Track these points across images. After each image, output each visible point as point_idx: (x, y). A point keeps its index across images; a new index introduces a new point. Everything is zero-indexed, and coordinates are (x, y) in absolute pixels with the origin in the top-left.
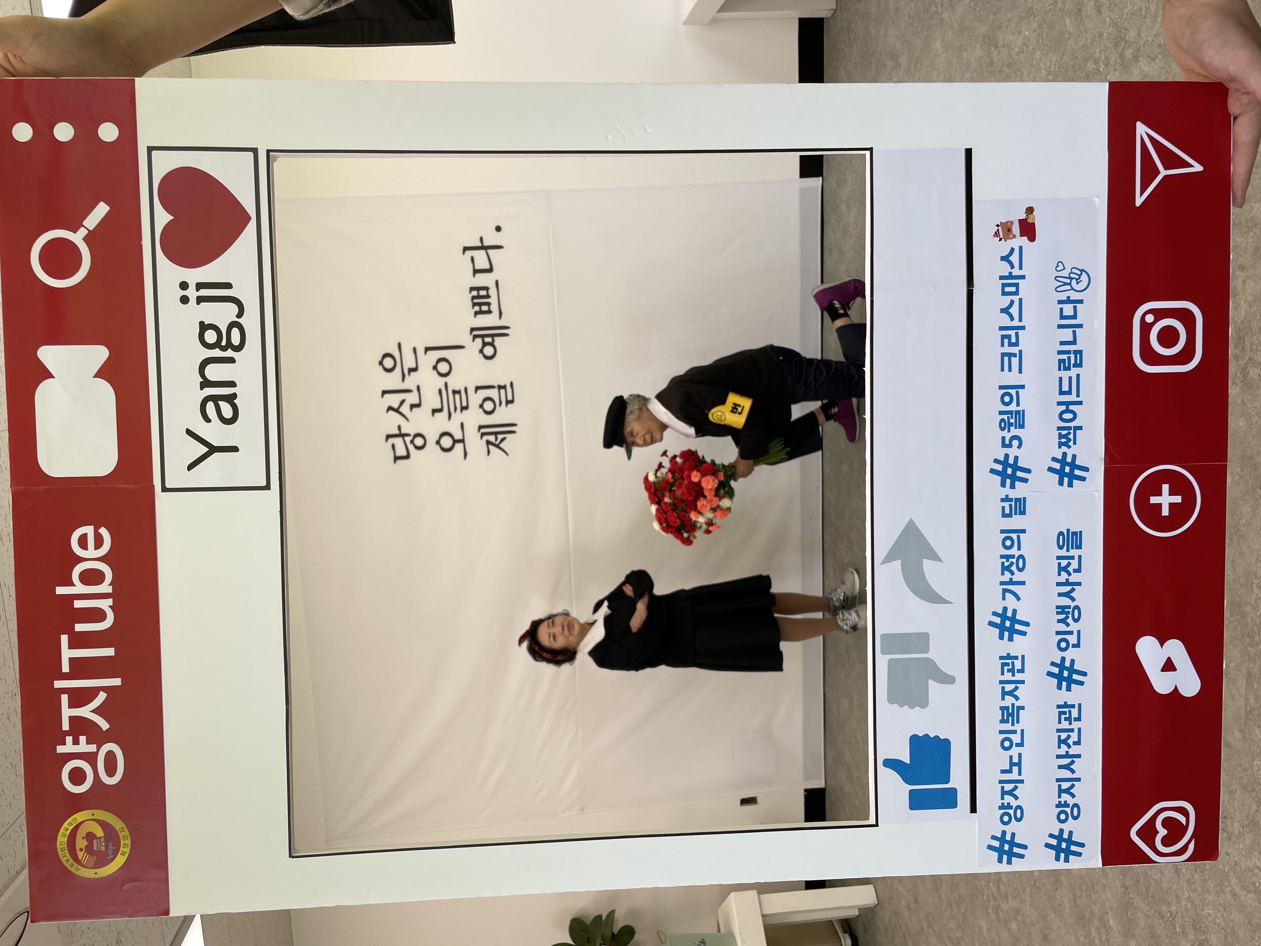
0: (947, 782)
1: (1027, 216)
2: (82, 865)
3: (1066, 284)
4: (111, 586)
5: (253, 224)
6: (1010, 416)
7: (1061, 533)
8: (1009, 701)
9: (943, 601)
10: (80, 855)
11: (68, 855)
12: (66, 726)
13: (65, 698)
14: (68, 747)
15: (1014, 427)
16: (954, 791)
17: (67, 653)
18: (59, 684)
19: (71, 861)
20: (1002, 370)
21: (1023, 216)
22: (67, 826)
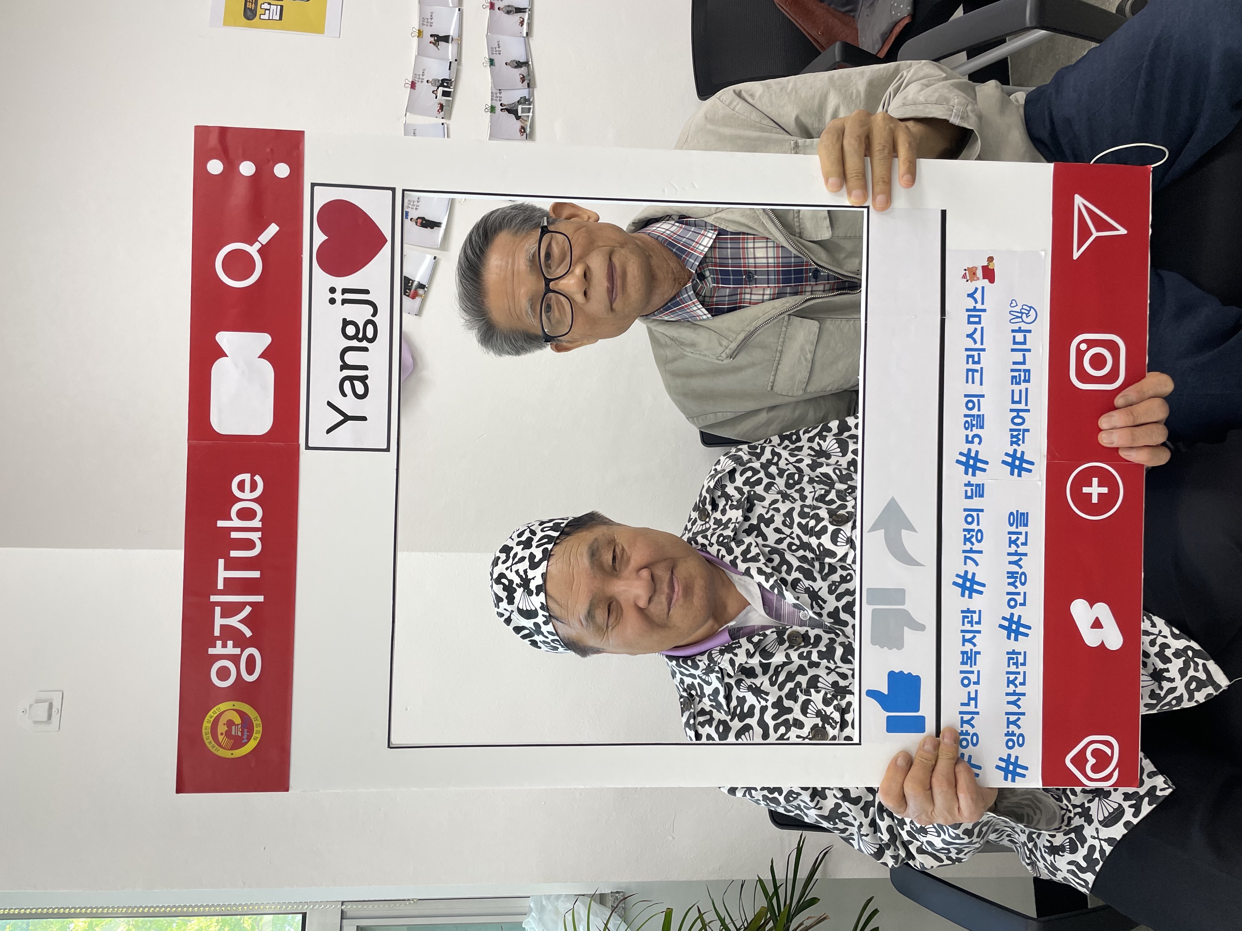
0: (918, 710)
1: (988, 263)
2: (221, 747)
3: (1018, 317)
4: (261, 522)
5: (388, 245)
6: (972, 418)
7: (1012, 514)
8: (968, 647)
9: (918, 564)
10: (220, 738)
11: (210, 737)
12: (217, 633)
13: (218, 610)
14: (217, 650)
15: (975, 428)
16: (923, 718)
17: (223, 574)
18: (213, 598)
20: (967, 382)
21: (986, 264)
22: (213, 714)
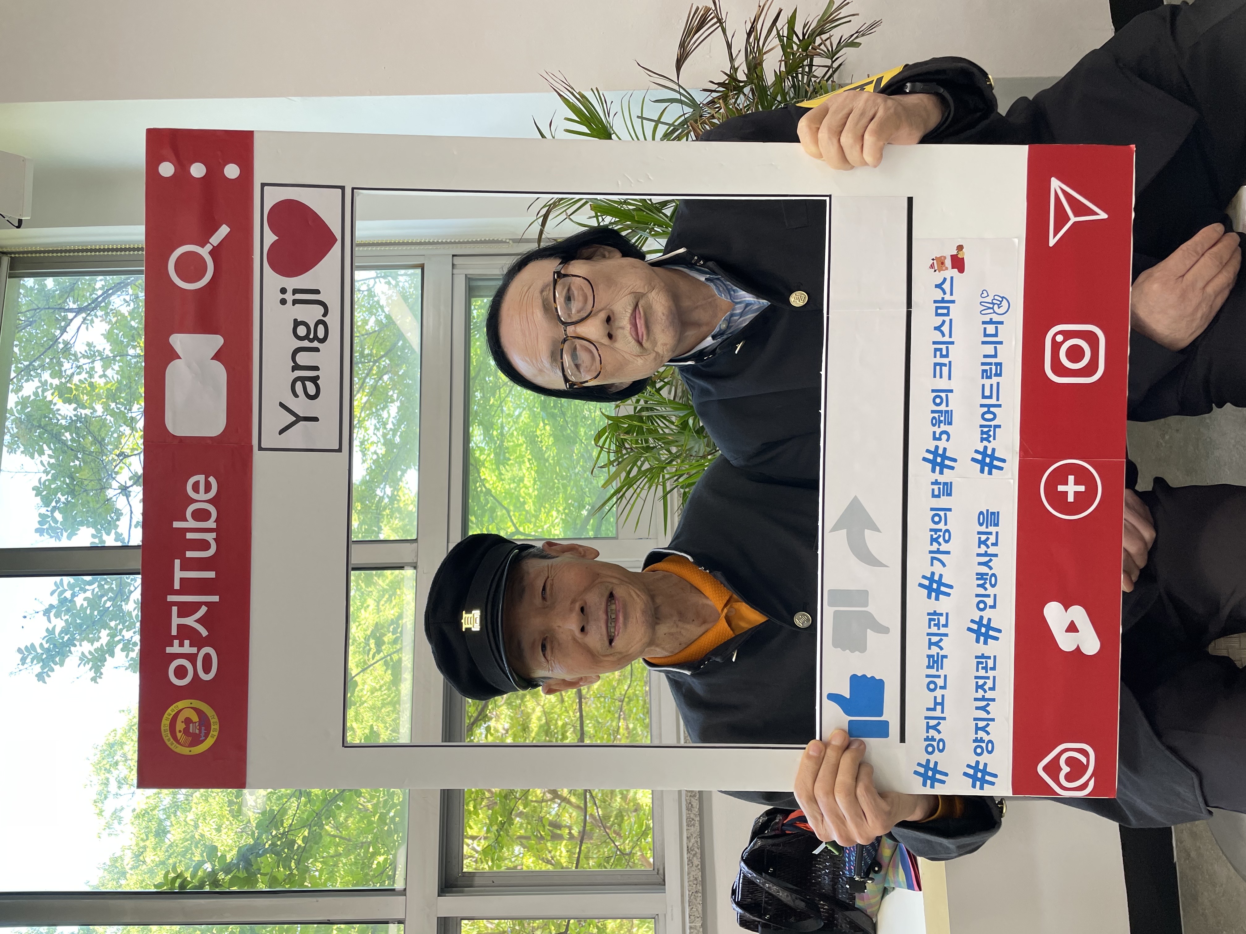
0: (881, 715)
1: (957, 252)
2: (179, 744)
3: (989, 308)
4: (216, 523)
5: (338, 244)
6: (940, 414)
7: (981, 513)
8: (935, 650)
9: (881, 565)
10: (179, 735)
11: (169, 735)
12: (174, 632)
13: (175, 609)
14: (175, 648)
15: (943, 424)
16: (886, 723)
17: (179, 574)
18: (171, 598)
19: (172, 740)
20: (935, 376)
21: (955, 253)
22: (171, 712)
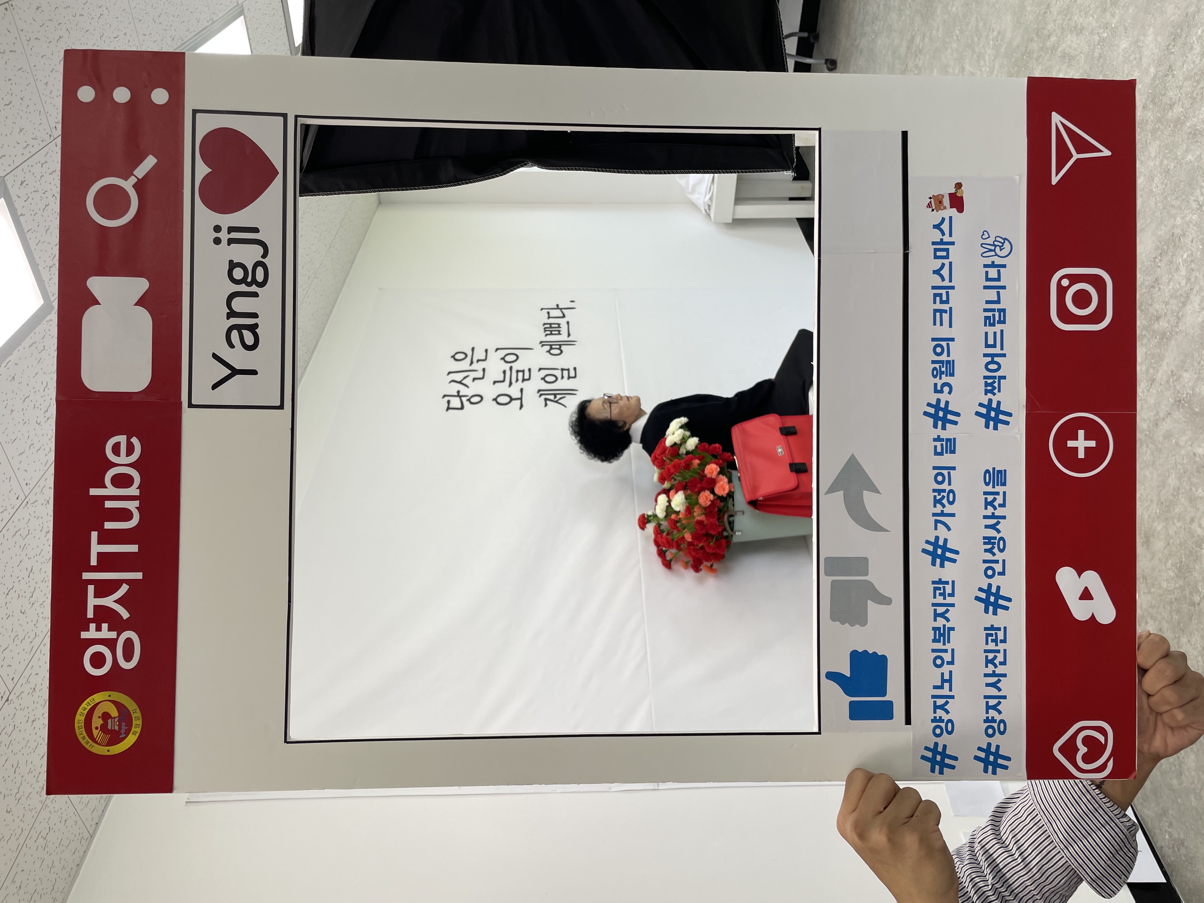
0: (884, 694)
1: (956, 190)
2: (96, 742)
3: (990, 250)
4: (139, 490)
5: (280, 177)
6: (941, 365)
7: (987, 471)
8: (941, 622)
9: (881, 529)
10: (95, 732)
11: (84, 733)
12: (90, 614)
13: (91, 588)
14: (91, 633)
15: (945, 375)
16: (891, 703)
17: (96, 548)
18: (86, 576)
19: (87, 738)
20: (935, 324)
21: (953, 191)
22: (86, 706)
